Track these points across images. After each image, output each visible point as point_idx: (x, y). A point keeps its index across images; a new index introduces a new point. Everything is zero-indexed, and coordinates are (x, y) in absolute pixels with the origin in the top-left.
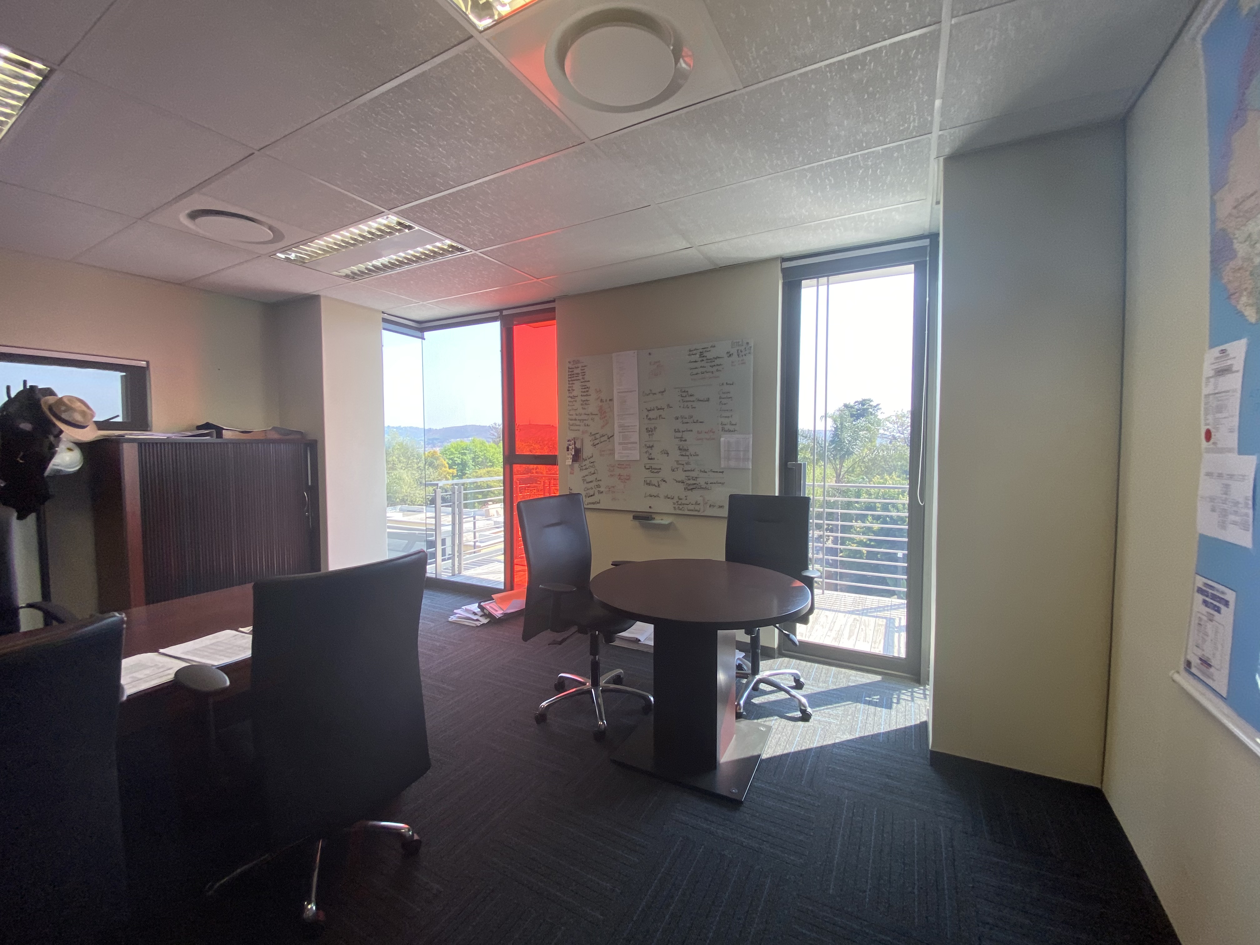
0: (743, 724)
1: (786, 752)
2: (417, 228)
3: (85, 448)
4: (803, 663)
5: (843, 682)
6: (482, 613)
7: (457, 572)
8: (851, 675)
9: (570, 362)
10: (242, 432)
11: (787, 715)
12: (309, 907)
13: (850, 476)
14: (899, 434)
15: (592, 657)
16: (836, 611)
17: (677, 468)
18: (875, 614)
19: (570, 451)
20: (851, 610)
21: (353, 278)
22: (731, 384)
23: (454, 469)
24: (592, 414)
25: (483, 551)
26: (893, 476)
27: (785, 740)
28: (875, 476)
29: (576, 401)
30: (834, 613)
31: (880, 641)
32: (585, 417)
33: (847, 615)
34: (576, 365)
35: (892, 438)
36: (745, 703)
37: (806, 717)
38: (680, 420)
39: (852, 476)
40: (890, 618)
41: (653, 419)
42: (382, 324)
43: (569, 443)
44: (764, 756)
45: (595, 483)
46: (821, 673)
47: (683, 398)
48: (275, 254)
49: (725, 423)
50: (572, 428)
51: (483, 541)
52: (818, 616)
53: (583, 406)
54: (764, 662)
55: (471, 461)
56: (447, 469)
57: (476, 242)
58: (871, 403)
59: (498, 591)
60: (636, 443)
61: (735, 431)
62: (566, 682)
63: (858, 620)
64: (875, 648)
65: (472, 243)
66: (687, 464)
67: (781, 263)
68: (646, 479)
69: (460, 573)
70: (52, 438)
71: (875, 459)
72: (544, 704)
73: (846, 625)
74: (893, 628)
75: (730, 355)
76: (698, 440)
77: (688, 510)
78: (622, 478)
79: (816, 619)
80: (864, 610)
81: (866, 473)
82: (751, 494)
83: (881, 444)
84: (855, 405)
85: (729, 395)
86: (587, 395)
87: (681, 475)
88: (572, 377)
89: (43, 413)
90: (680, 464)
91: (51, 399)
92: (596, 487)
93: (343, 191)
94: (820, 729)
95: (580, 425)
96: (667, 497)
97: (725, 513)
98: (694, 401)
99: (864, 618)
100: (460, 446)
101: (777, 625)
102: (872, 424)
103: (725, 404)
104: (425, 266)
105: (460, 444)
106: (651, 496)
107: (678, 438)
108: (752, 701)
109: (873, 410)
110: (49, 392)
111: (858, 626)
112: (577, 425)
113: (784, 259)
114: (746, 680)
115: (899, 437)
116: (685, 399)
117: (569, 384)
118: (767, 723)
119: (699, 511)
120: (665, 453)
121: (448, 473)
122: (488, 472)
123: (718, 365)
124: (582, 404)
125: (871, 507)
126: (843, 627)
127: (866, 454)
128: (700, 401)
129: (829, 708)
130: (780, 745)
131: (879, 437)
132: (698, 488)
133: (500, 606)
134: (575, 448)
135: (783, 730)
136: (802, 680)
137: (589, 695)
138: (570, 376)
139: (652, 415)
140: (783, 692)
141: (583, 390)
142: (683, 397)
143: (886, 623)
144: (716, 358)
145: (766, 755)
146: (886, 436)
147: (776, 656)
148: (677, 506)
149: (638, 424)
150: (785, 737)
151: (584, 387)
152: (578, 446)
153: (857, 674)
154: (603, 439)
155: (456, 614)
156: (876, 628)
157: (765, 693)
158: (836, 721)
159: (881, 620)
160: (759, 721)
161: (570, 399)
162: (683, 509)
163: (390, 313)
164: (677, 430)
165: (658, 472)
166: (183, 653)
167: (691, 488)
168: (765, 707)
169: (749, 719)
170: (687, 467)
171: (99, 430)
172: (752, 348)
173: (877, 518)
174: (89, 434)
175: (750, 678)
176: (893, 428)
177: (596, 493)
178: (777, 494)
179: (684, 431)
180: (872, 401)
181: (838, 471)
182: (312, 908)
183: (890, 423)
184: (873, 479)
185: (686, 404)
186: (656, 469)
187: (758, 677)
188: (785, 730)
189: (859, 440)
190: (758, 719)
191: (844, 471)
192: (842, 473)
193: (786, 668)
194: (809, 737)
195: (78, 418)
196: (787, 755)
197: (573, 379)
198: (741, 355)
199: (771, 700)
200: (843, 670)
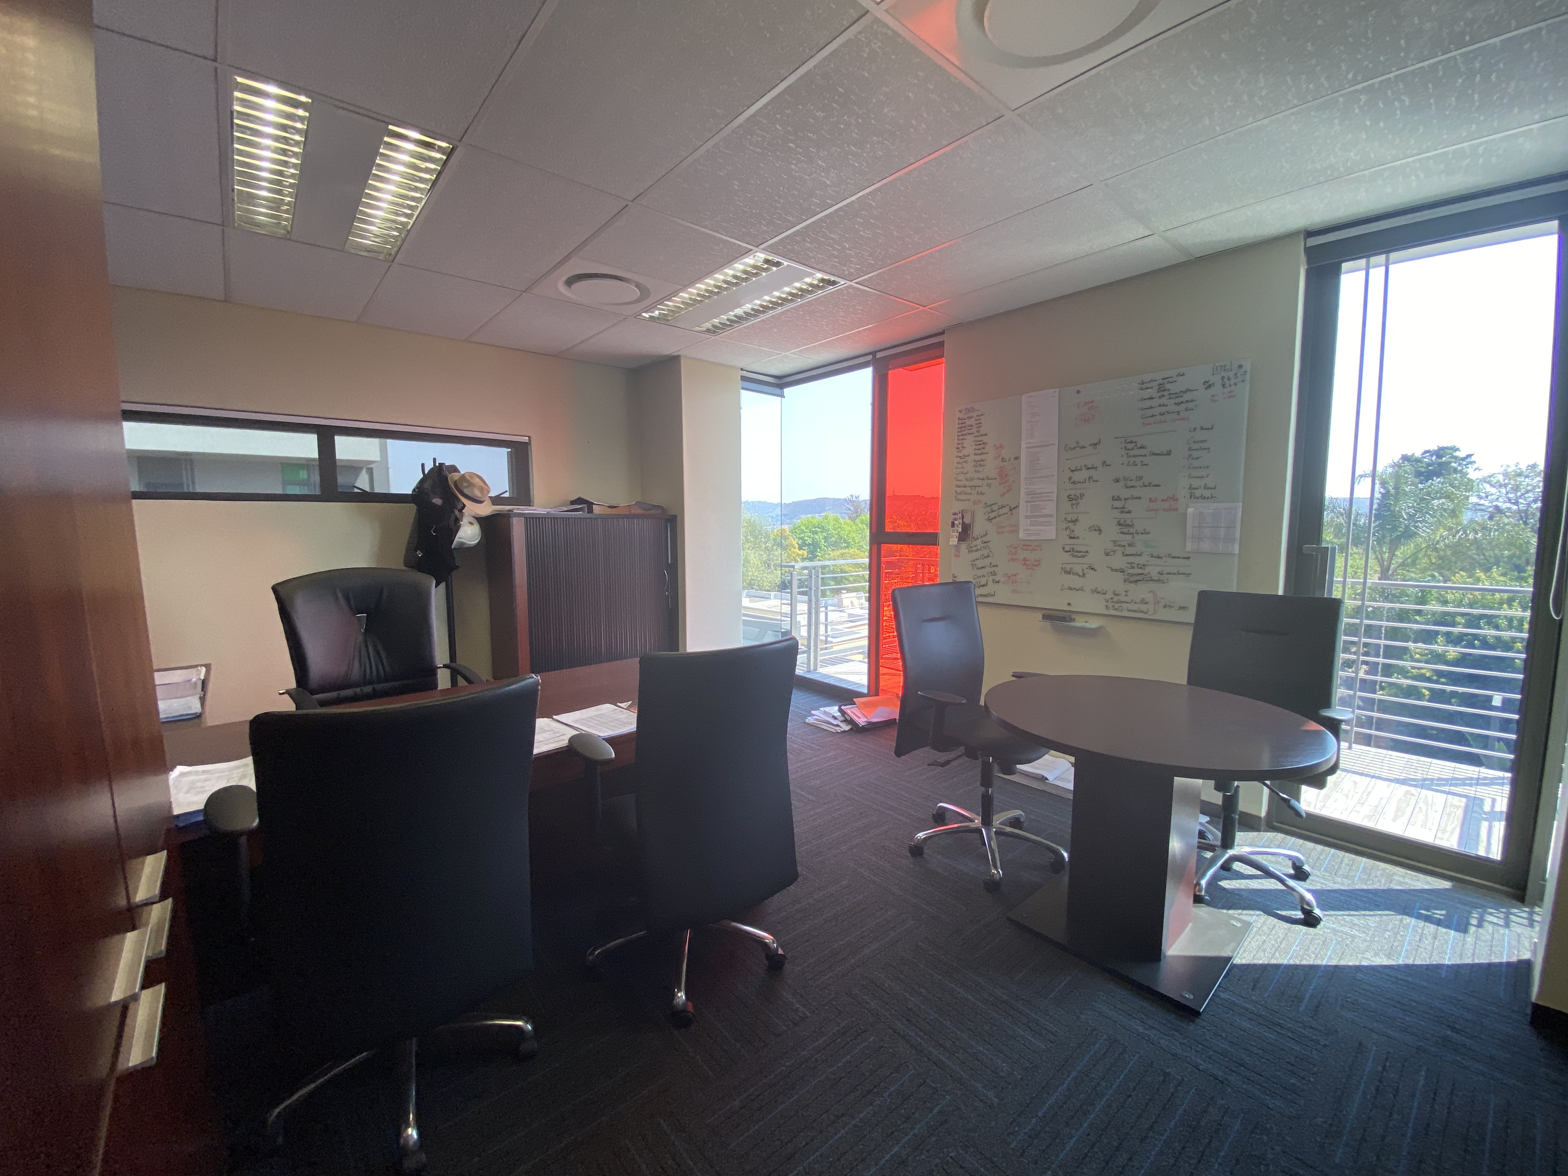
0: (1203, 912)
1: (1273, 962)
2: (786, 263)
3: (485, 522)
4: (1310, 845)
5: (1379, 881)
6: (843, 719)
7: (812, 668)
8: (1394, 874)
9: (960, 411)
10: (609, 507)
11: (1279, 912)
12: (679, 995)
13: (1408, 571)
14: (1508, 505)
15: (983, 789)
16: (1373, 777)
17: (1114, 552)
18: (1447, 789)
19: (956, 528)
20: (1401, 777)
21: (714, 332)
22: (1209, 429)
23: (804, 550)
24: (988, 478)
25: (835, 648)
26: (1492, 573)
27: (1273, 945)
28: (1458, 573)
29: (966, 462)
30: (1369, 779)
31: (1454, 829)
32: (980, 483)
33: (1393, 784)
34: (969, 415)
35: (1495, 511)
36: (1210, 884)
37: (1311, 921)
38: (1122, 483)
39: (1411, 572)
40: (1475, 798)
41: (1080, 482)
42: (740, 383)
43: (954, 516)
44: (1237, 961)
45: (988, 570)
46: (1341, 863)
47: (1127, 451)
48: (641, 314)
49: (1195, 487)
50: (960, 497)
51: (835, 636)
52: (1340, 780)
53: (976, 468)
54: (1242, 833)
55: (823, 541)
56: (797, 550)
57: (852, 271)
58: (1457, 454)
59: (860, 695)
60: (1052, 516)
61: (1212, 497)
62: (948, 815)
63: (1413, 795)
64: (1442, 839)
65: (847, 273)
66: (1129, 545)
67: (1305, 239)
68: (1064, 566)
69: (815, 669)
70: (457, 512)
71: (1459, 543)
72: (921, 835)
73: (1390, 798)
74: (1480, 814)
75: (1209, 386)
76: (1149, 510)
77: (1129, 611)
78: (1028, 563)
79: (1336, 784)
80: (1425, 780)
81: (1439, 568)
82: (1234, 590)
83: (1472, 521)
84: (1425, 458)
85: (1203, 445)
86: (982, 454)
87: (1119, 561)
88: (963, 430)
89: (449, 488)
90: (1119, 546)
91: (456, 476)
92: (989, 574)
93: (710, 232)
94: (1334, 942)
95: (970, 494)
96: (1095, 591)
97: (1190, 616)
98: (1145, 456)
99: (1424, 792)
100: (811, 522)
101: (1268, 782)
102: (1458, 488)
103: (1197, 458)
104: (791, 308)
105: (812, 520)
106: (1071, 589)
107: (1118, 508)
108: (1219, 883)
109: (1460, 465)
110: (454, 469)
111: (1412, 803)
112: (966, 494)
113: (1310, 233)
114: (1211, 854)
115: (1509, 509)
116: (1131, 453)
117: (958, 440)
118: (1244, 918)
119: (1146, 613)
120: (1095, 530)
121: (798, 555)
122: (842, 554)
123: (1187, 401)
124: (974, 466)
125: (1446, 619)
126: (1384, 802)
127: (1441, 536)
128: (1156, 454)
129: (1353, 915)
130: (1264, 951)
131: (1468, 509)
132: (1147, 581)
133: (864, 713)
134: (963, 523)
135: (1271, 931)
136: (1306, 867)
137: (976, 835)
138: (960, 430)
139: (1077, 476)
140: (1273, 880)
141: (977, 447)
142: (1129, 449)
143: (1467, 806)
144: (1185, 392)
145: (1241, 958)
146: (1483, 507)
147: (1262, 830)
148: (1110, 605)
149: (1056, 491)
150: (1273, 942)
151: (979, 443)
152: (967, 520)
153: (1407, 874)
154: (1002, 511)
155: (814, 715)
156: (1448, 810)
157: (1240, 876)
158: (1364, 935)
159: (1456, 798)
160: (1231, 912)
161: (958, 460)
162: (1120, 608)
163: (749, 369)
164: (1116, 498)
165: (1083, 557)
166: (573, 722)
167: (1136, 578)
168: (1240, 896)
169: (1215, 907)
170: (1129, 550)
171: (493, 505)
172: (1248, 376)
173: (1456, 640)
174: (486, 509)
175: (1219, 851)
176: (1498, 494)
177: (990, 582)
178: (1280, 592)
179: (1127, 499)
180: (1458, 450)
181: (1385, 563)
182: (682, 996)
183: (1491, 485)
184: (1453, 578)
185: (1132, 460)
186: (1080, 552)
187: (1231, 852)
188: (1274, 932)
189: (1430, 514)
190: (1230, 908)
191: (1397, 562)
192: (1392, 567)
193: (1279, 847)
194: (1316, 949)
195: (477, 493)
196: (1277, 967)
197: (963, 433)
198: (1227, 385)
199: (1251, 887)
200: (1382, 865)
